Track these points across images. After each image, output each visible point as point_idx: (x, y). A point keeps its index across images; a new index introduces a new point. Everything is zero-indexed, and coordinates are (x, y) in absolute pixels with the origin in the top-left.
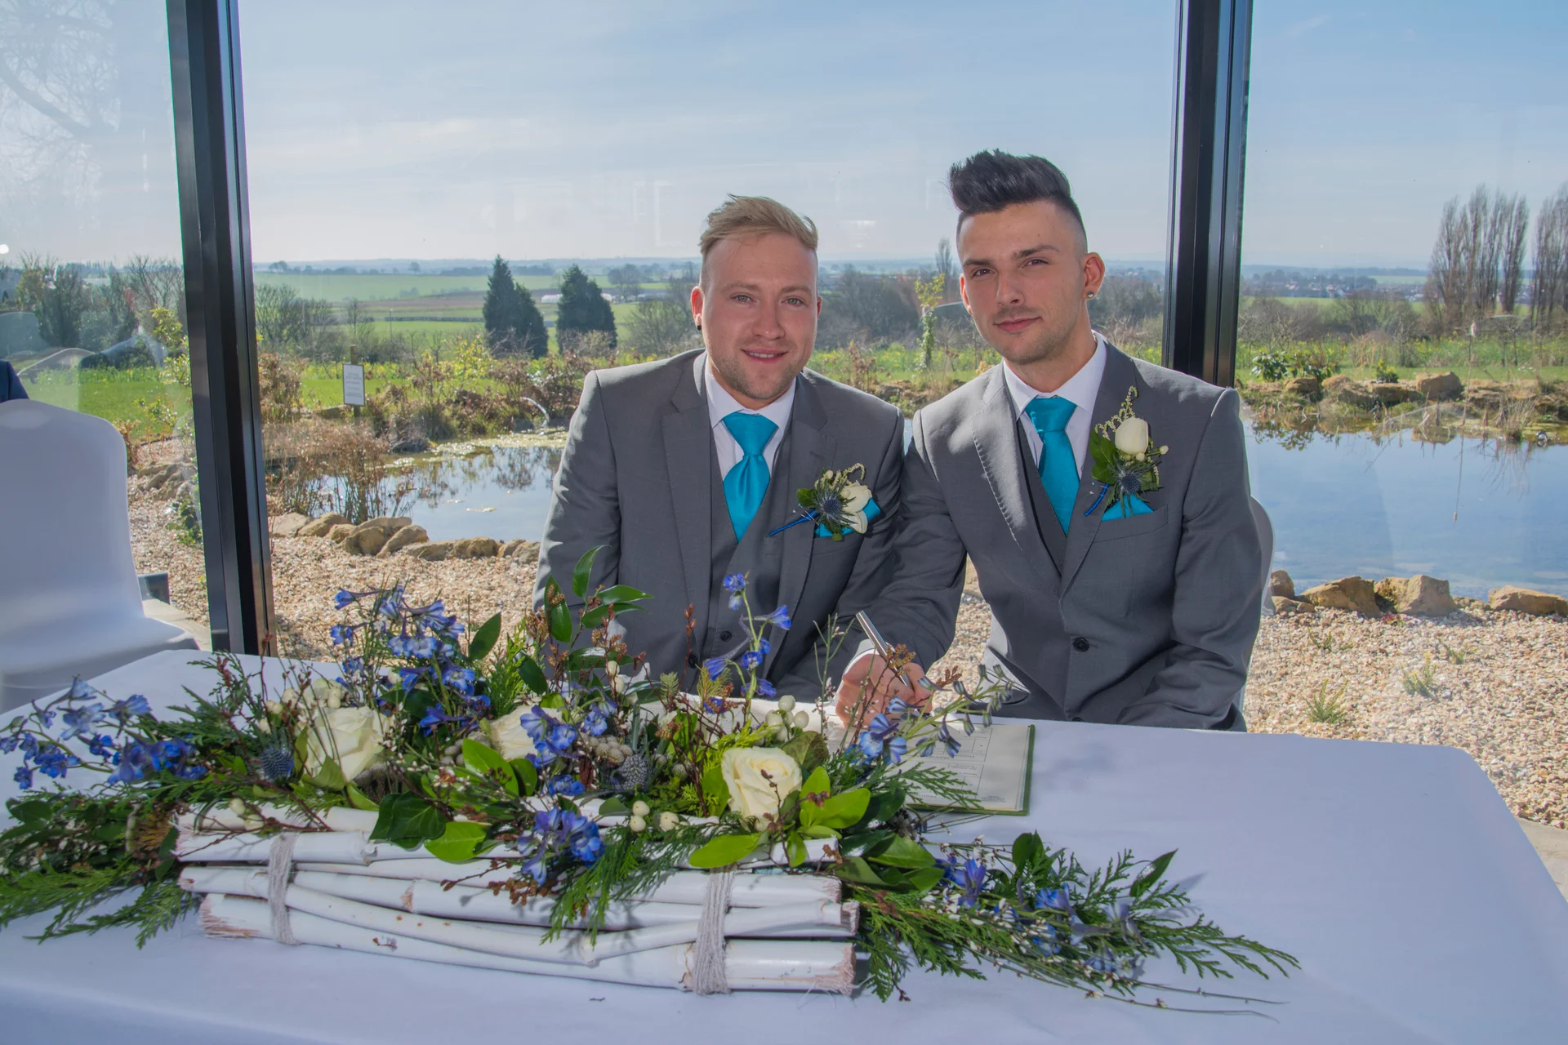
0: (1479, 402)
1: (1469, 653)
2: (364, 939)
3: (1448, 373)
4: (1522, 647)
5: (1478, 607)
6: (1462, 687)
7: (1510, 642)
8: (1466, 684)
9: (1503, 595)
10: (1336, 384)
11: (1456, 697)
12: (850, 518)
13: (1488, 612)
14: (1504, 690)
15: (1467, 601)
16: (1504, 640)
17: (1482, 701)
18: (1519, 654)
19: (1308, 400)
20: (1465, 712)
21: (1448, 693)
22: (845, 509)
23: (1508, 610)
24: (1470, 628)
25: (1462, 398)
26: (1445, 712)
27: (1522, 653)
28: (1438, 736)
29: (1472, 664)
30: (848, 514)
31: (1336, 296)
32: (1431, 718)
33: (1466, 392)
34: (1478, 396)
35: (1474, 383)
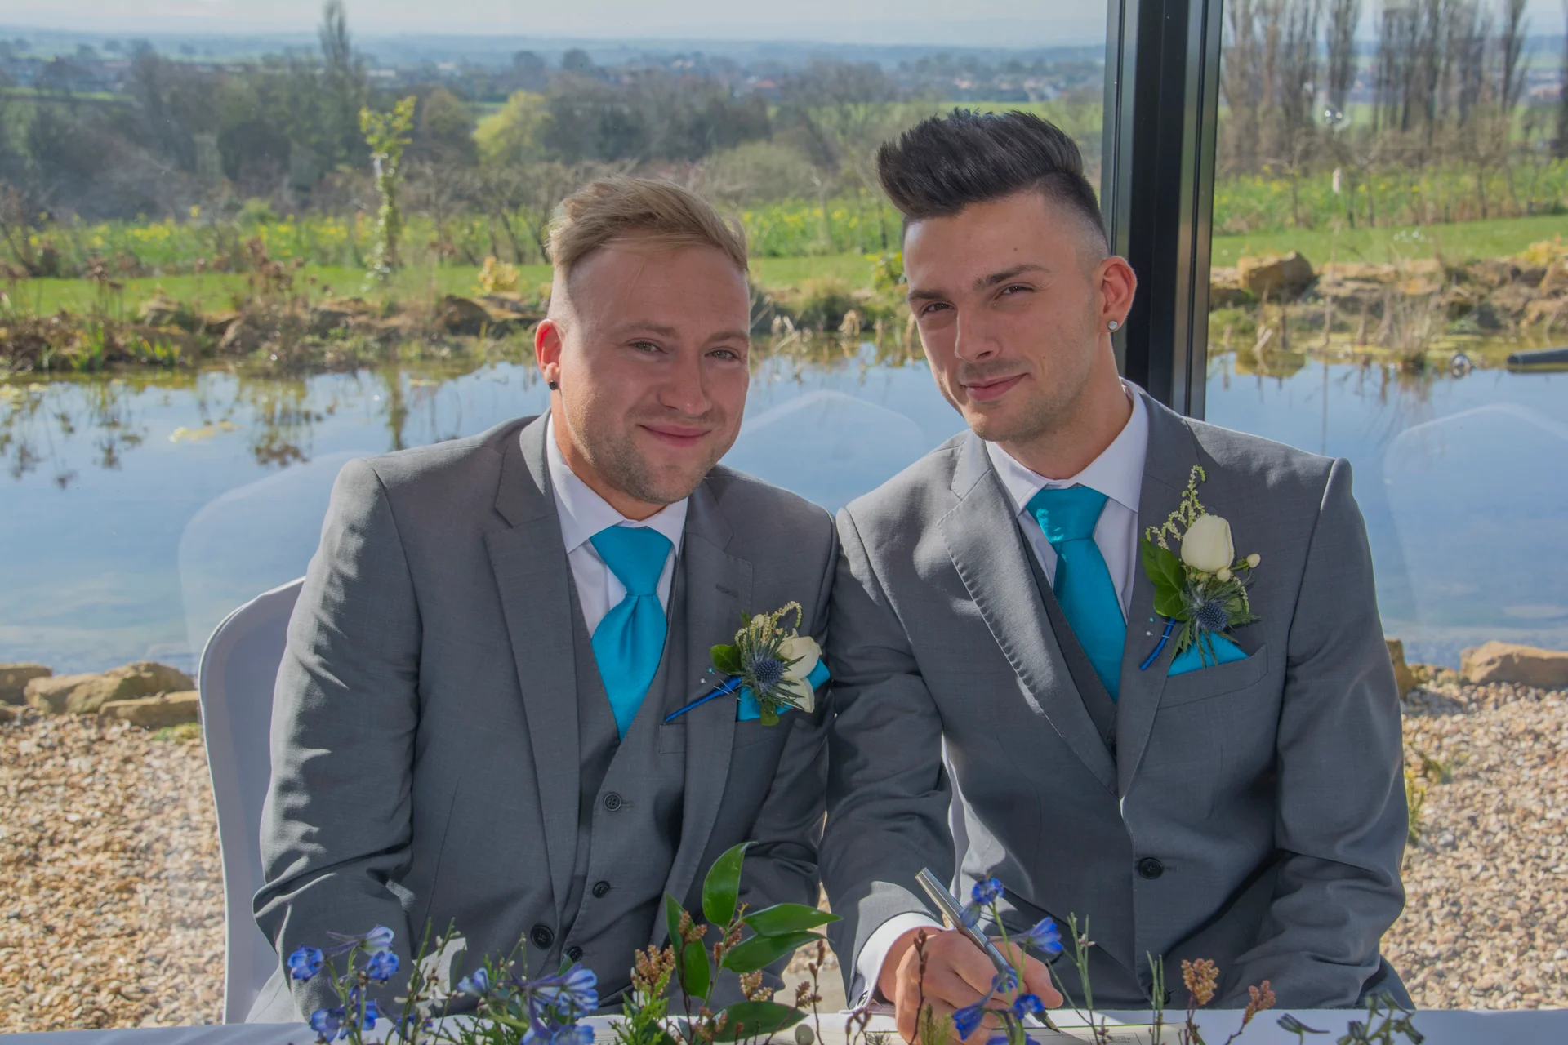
0: (1348, 304)
1: (1458, 764)
3: (1291, 256)
4: (1540, 748)
5: (1449, 680)
6: (1465, 825)
7: (1517, 739)
8: (1473, 820)
9: (1487, 658)
11: (1463, 844)
12: (793, 689)
13: (1467, 689)
14: (1536, 826)
15: (1430, 670)
16: (1507, 738)
17: (1506, 848)
18: (1536, 761)
20: (1485, 869)
21: (1449, 837)
22: (787, 675)
23: (1499, 683)
24: (1445, 718)
25: (1317, 296)
26: (1452, 872)
27: (1542, 757)
28: (1457, 914)
29: (1467, 784)
30: (789, 683)
32: (1434, 884)
33: (1323, 286)
34: (1344, 291)
35: (1335, 270)
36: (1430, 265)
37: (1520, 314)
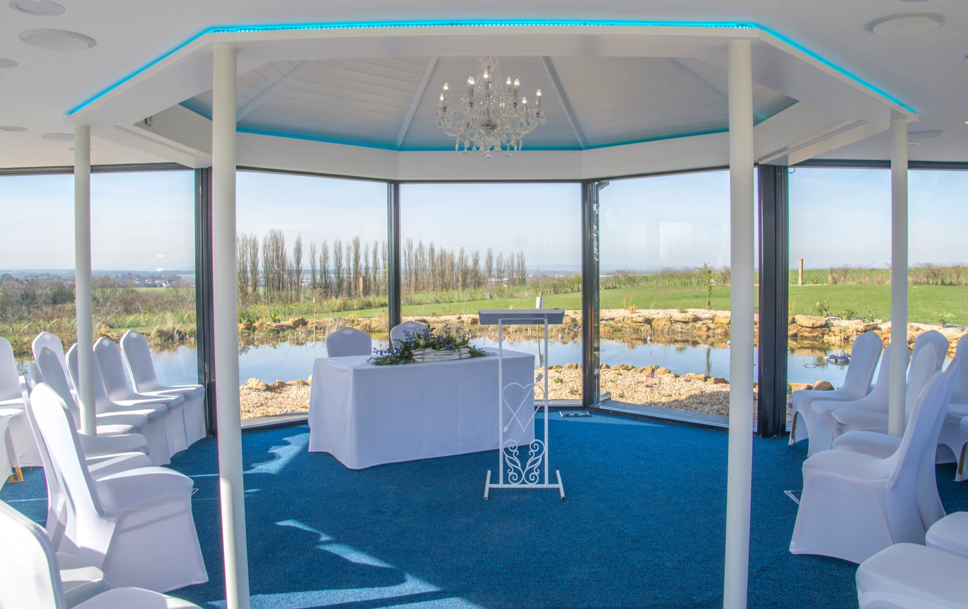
0: (315, 328)
2: (431, 360)
3: (301, 318)
10: (260, 324)
19: (251, 332)
25: (308, 327)
31: (161, 286)
33: (308, 324)
34: (314, 325)
35: (310, 320)
36: (331, 319)
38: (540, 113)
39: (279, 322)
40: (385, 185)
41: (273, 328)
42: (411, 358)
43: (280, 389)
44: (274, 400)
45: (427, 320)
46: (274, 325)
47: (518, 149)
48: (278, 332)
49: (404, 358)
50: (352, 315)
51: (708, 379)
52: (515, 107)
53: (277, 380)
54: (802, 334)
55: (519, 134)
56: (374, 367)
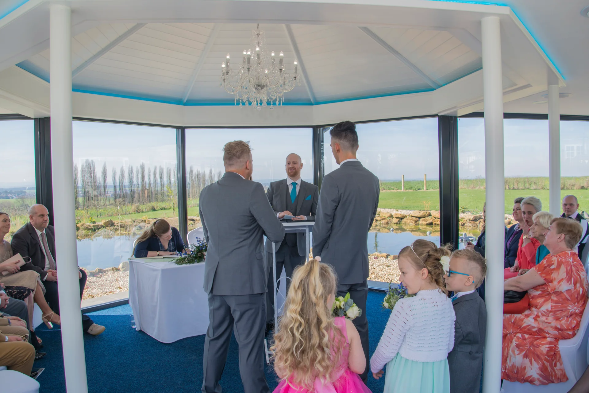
0: (120, 227)
3: (110, 220)
10: (83, 225)
25: (115, 226)
33: (115, 224)
34: (119, 224)
35: (117, 222)
36: (130, 220)
37: (145, 226)
38: (297, 77)
39: (95, 223)
40: (174, 130)
41: (91, 227)
42: (203, 258)
43: (99, 274)
44: (96, 284)
45: (194, 219)
46: (92, 225)
47: (280, 104)
48: (95, 230)
49: (198, 258)
50: (145, 217)
51: (389, 257)
52: (281, 72)
53: (98, 268)
54: (435, 222)
55: (280, 93)
56: (177, 266)
